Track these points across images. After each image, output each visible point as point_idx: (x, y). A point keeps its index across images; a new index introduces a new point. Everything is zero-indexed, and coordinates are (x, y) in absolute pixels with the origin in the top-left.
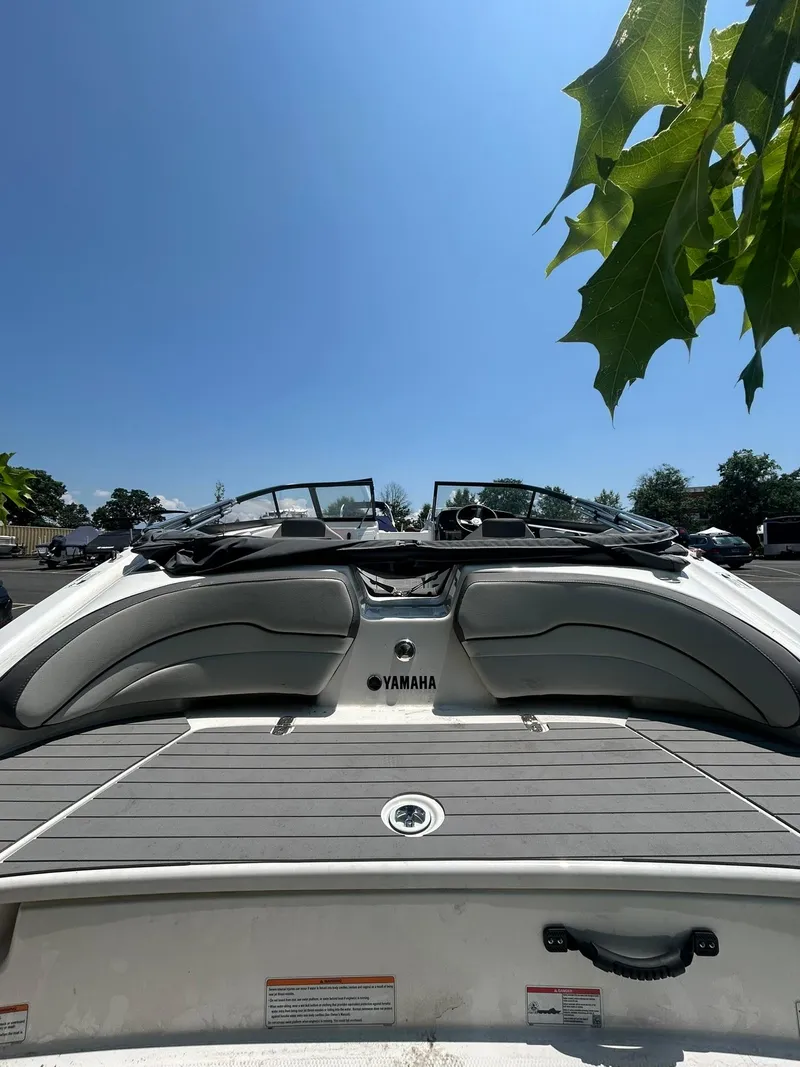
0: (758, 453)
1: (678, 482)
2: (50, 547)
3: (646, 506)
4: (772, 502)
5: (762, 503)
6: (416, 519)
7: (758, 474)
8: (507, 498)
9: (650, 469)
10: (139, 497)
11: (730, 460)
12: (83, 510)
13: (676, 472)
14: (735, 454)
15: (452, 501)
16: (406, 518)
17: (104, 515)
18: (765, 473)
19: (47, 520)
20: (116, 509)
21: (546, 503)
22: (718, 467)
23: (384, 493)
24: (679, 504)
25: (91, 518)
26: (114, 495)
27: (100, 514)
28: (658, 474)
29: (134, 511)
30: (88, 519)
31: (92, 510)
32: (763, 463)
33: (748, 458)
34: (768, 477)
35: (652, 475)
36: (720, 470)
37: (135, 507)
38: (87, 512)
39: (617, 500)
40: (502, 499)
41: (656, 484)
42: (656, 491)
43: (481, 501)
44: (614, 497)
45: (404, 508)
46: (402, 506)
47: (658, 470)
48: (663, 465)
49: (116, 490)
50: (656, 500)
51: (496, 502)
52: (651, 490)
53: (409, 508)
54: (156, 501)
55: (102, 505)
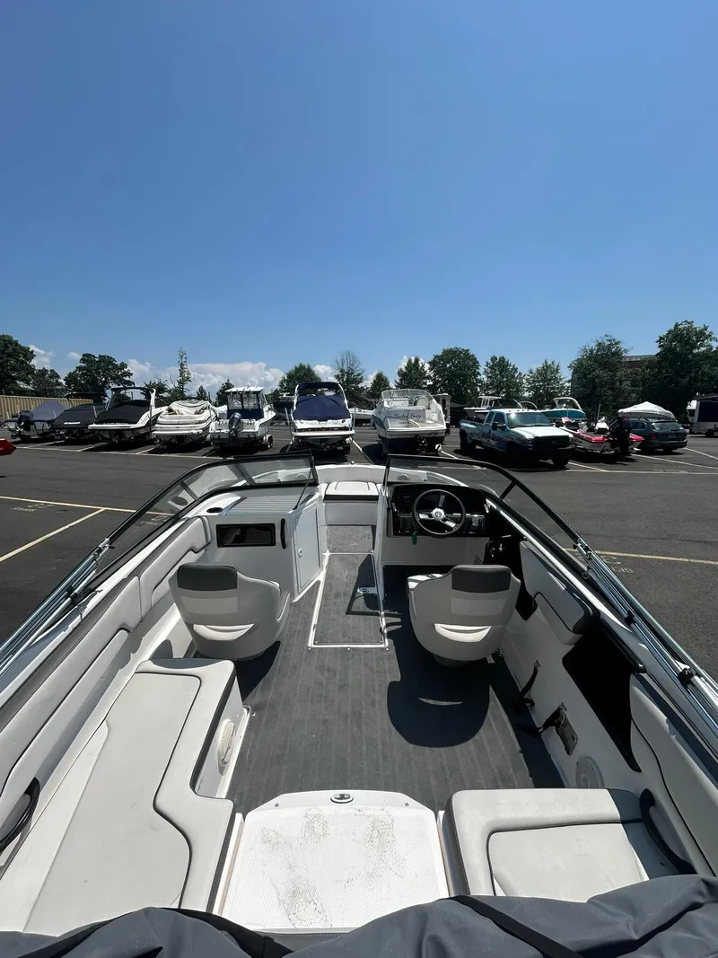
0: (698, 325)
1: (617, 354)
2: (19, 422)
3: (585, 376)
4: (703, 374)
5: (693, 375)
6: (370, 386)
7: (694, 347)
8: (456, 367)
9: (592, 340)
10: (106, 362)
11: (670, 332)
12: (55, 375)
13: (617, 343)
14: (677, 325)
15: (404, 370)
16: (360, 386)
17: (76, 380)
18: (701, 345)
19: (22, 385)
20: (85, 374)
21: (491, 372)
22: (658, 339)
23: (340, 361)
24: (615, 376)
25: (64, 383)
26: (83, 360)
27: (71, 379)
28: (599, 344)
29: (104, 376)
30: (60, 384)
31: (63, 375)
32: (702, 335)
33: (687, 329)
34: (703, 349)
35: (593, 345)
36: (659, 341)
37: (104, 372)
38: (58, 377)
39: (557, 370)
40: (451, 367)
41: (596, 355)
42: (596, 361)
43: (431, 369)
44: (555, 367)
45: (358, 375)
46: (356, 374)
47: (600, 341)
48: (606, 336)
49: (84, 355)
50: (594, 370)
51: (445, 370)
52: (591, 360)
53: (363, 375)
54: (124, 366)
55: (73, 369)
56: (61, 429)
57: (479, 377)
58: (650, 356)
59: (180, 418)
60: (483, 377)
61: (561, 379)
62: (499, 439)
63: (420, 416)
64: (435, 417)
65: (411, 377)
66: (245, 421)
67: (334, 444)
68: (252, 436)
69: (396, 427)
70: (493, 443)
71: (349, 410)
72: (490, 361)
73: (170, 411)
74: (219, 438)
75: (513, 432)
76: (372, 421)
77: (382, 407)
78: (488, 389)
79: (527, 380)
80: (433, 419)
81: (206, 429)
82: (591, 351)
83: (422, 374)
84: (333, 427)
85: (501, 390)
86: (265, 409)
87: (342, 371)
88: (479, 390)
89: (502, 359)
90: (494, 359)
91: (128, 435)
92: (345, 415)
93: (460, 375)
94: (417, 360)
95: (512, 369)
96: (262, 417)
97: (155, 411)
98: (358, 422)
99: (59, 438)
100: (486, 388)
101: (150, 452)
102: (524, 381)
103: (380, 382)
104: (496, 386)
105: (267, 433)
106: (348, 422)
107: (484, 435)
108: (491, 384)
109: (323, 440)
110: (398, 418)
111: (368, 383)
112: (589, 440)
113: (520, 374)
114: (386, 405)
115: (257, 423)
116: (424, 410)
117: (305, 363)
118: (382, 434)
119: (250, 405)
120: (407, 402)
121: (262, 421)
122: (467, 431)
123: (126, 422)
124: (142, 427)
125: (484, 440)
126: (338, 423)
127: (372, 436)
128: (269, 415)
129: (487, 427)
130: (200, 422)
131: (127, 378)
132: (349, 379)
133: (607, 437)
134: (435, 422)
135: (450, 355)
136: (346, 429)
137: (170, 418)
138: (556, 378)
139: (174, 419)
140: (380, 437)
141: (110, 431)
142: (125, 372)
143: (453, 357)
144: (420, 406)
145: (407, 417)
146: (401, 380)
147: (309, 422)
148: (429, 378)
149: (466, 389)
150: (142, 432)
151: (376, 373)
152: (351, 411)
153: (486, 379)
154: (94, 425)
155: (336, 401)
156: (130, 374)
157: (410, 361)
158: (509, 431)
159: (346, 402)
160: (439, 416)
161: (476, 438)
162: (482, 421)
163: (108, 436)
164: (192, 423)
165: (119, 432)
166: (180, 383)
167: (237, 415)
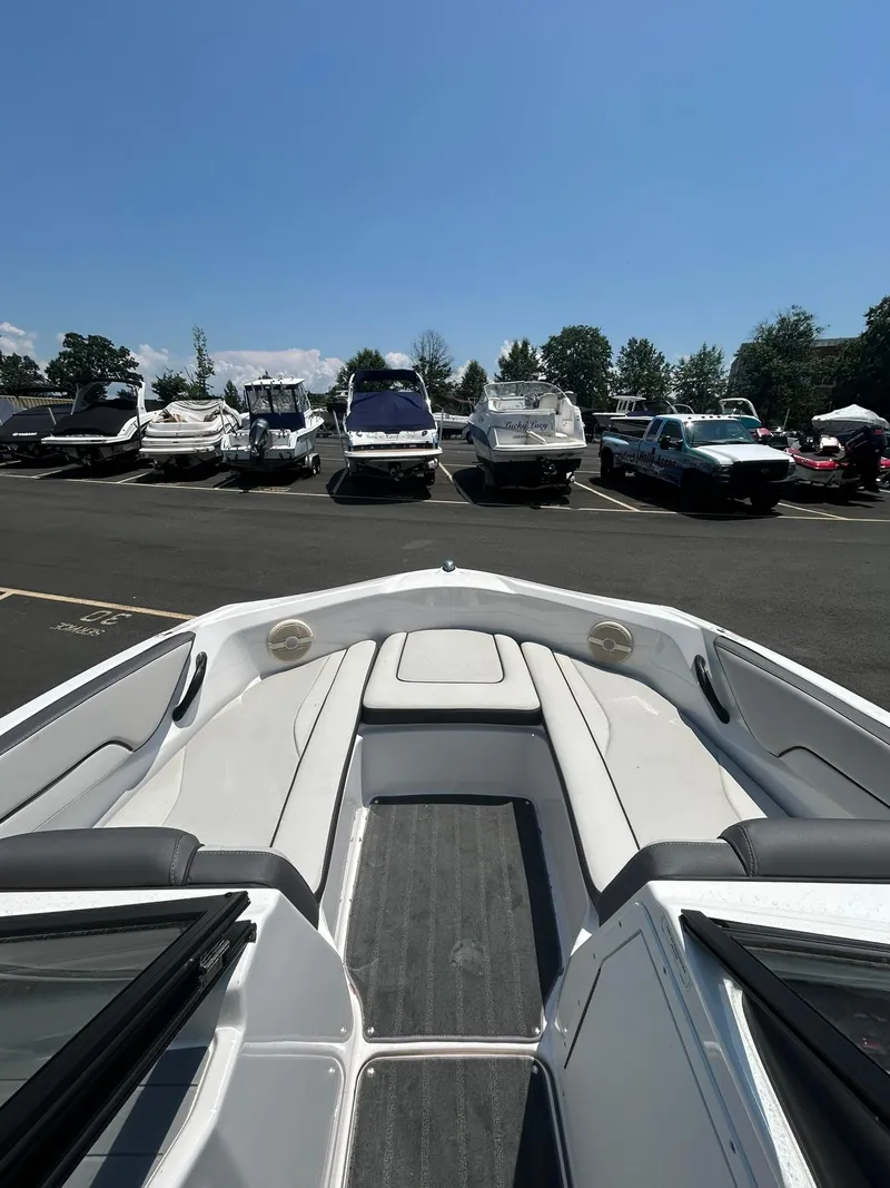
3: (757, 369)
6: (460, 381)
8: (579, 354)
9: (772, 315)
10: (99, 346)
12: (31, 364)
13: (807, 318)
15: (507, 357)
16: (447, 381)
17: (61, 371)
20: (74, 364)
21: (627, 362)
22: (868, 311)
23: (419, 345)
24: (799, 367)
25: (46, 377)
26: (67, 343)
27: (54, 369)
28: (783, 320)
29: (100, 367)
30: (40, 377)
31: (43, 364)
35: (773, 322)
36: (869, 315)
37: (99, 361)
38: (36, 367)
39: (719, 358)
40: (571, 355)
41: (776, 337)
42: (775, 346)
43: (544, 357)
44: (716, 355)
45: (445, 366)
46: (441, 364)
47: (784, 315)
48: (793, 307)
49: (67, 336)
50: (771, 360)
51: (564, 359)
52: (768, 345)
53: (450, 366)
54: (124, 352)
55: (55, 357)
56: (9, 443)
57: (610, 370)
58: (853, 339)
59: (180, 427)
60: (615, 370)
61: (723, 373)
62: (669, 464)
63: (546, 426)
64: (569, 427)
65: (517, 367)
66: (276, 432)
67: (411, 469)
68: (286, 456)
69: (507, 443)
70: (657, 469)
71: (434, 415)
72: (626, 346)
73: (167, 416)
74: (236, 460)
75: (695, 453)
76: (465, 432)
77: (485, 409)
78: (621, 386)
79: (676, 373)
80: (565, 431)
81: (217, 445)
82: (770, 330)
83: (532, 366)
84: (409, 444)
85: (639, 388)
86: (307, 413)
87: (422, 359)
88: (609, 387)
89: (645, 343)
90: (632, 342)
91: (107, 454)
92: (427, 424)
93: (585, 366)
94: (525, 344)
95: (657, 358)
96: (303, 426)
97: (144, 416)
98: (447, 433)
99: (9, 456)
100: (619, 384)
101: (139, 481)
102: (672, 375)
103: (475, 375)
104: (633, 382)
105: (312, 451)
106: (432, 434)
107: (642, 456)
108: (626, 379)
109: (394, 464)
110: (512, 428)
111: (457, 377)
112: (810, 467)
113: (667, 365)
114: (491, 407)
115: (294, 436)
116: (552, 415)
117: (372, 348)
118: (484, 454)
119: (283, 407)
120: (523, 402)
121: (301, 432)
122: (614, 450)
123: (100, 434)
124: (127, 442)
125: (642, 465)
126: (415, 437)
127: (468, 456)
128: (313, 423)
129: (650, 442)
130: (211, 434)
131: (131, 370)
132: (433, 370)
133: (839, 462)
134: (570, 436)
135: (573, 335)
136: (428, 446)
137: (164, 428)
138: (716, 371)
139: (171, 429)
140: (479, 458)
141: (78, 447)
142: (127, 361)
143: (577, 340)
144: (545, 410)
145: (525, 427)
146: (503, 373)
147: (371, 434)
148: (541, 369)
149: (591, 386)
150: (128, 448)
151: (468, 363)
152: (437, 416)
153: (619, 372)
154: (52, 438)
155: (414, 402)
156: (135, 365)
157: (516, 346)
158: (686, 450)
159: (428, 402)
160: (576, 426)
161: (628, 461)
162: (640, 434)
163: (75, 455)
164: (198, 436)
165: (93, 449)
166: (199, 376)
167: (262, 423)
